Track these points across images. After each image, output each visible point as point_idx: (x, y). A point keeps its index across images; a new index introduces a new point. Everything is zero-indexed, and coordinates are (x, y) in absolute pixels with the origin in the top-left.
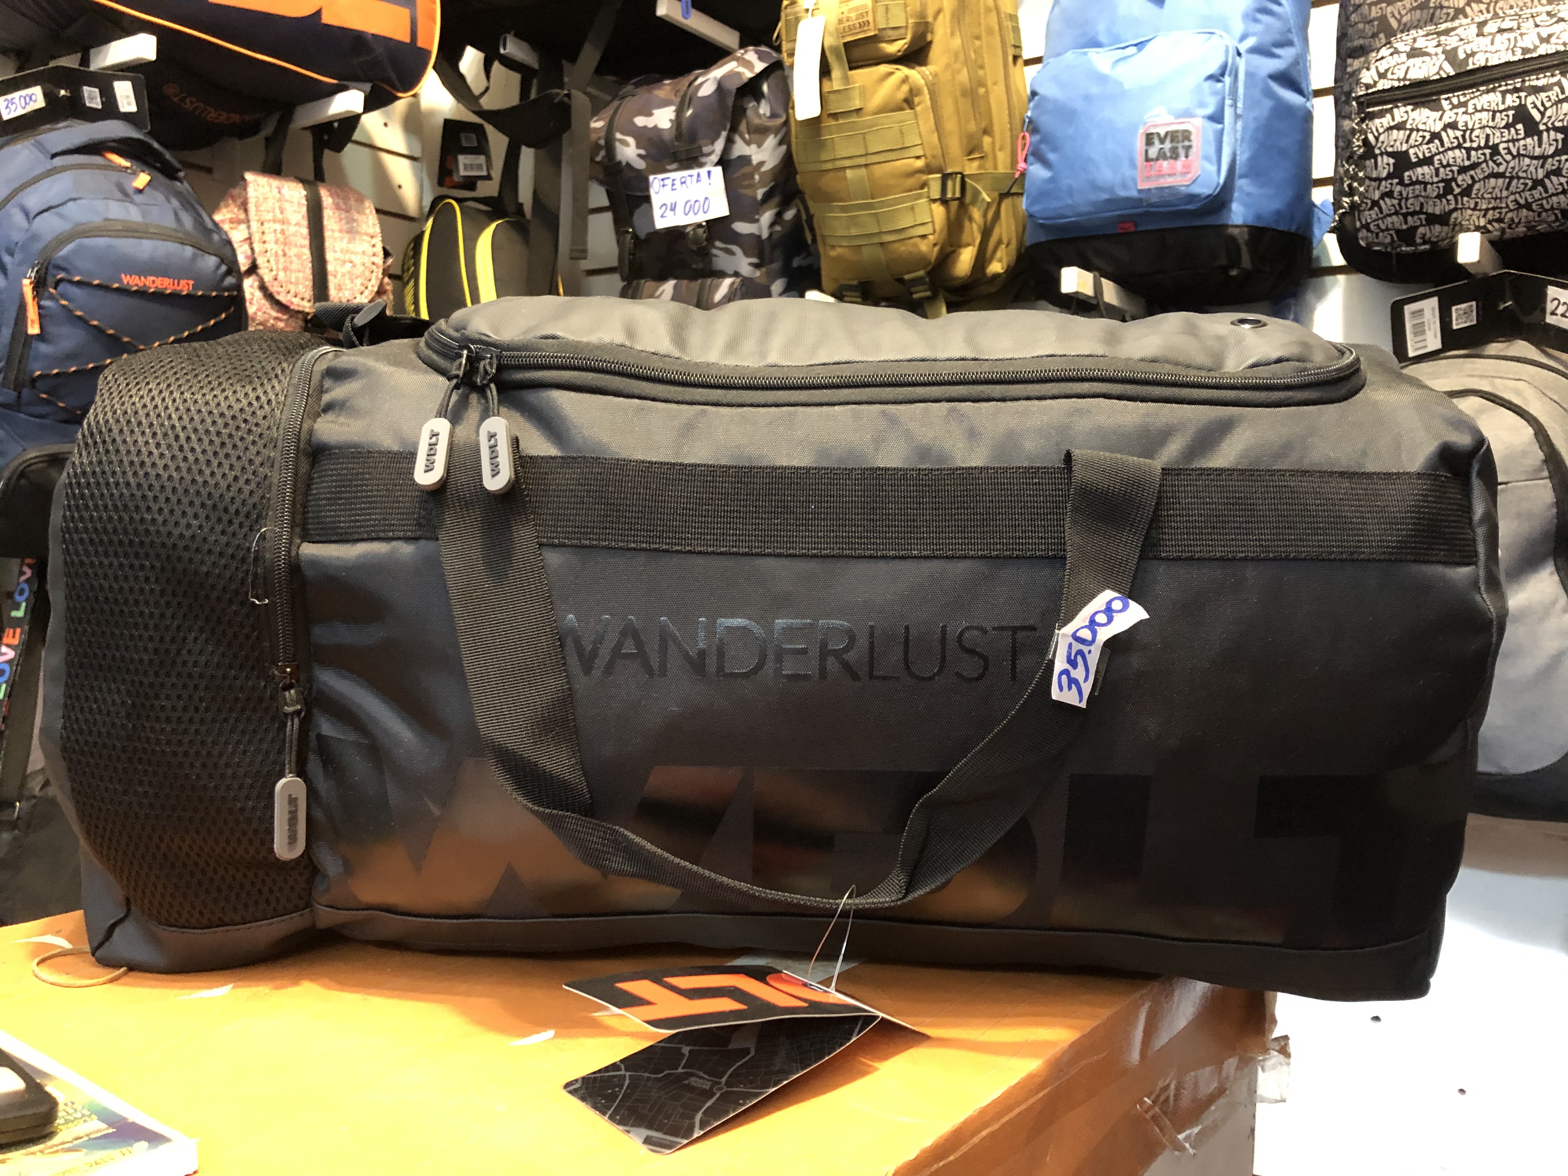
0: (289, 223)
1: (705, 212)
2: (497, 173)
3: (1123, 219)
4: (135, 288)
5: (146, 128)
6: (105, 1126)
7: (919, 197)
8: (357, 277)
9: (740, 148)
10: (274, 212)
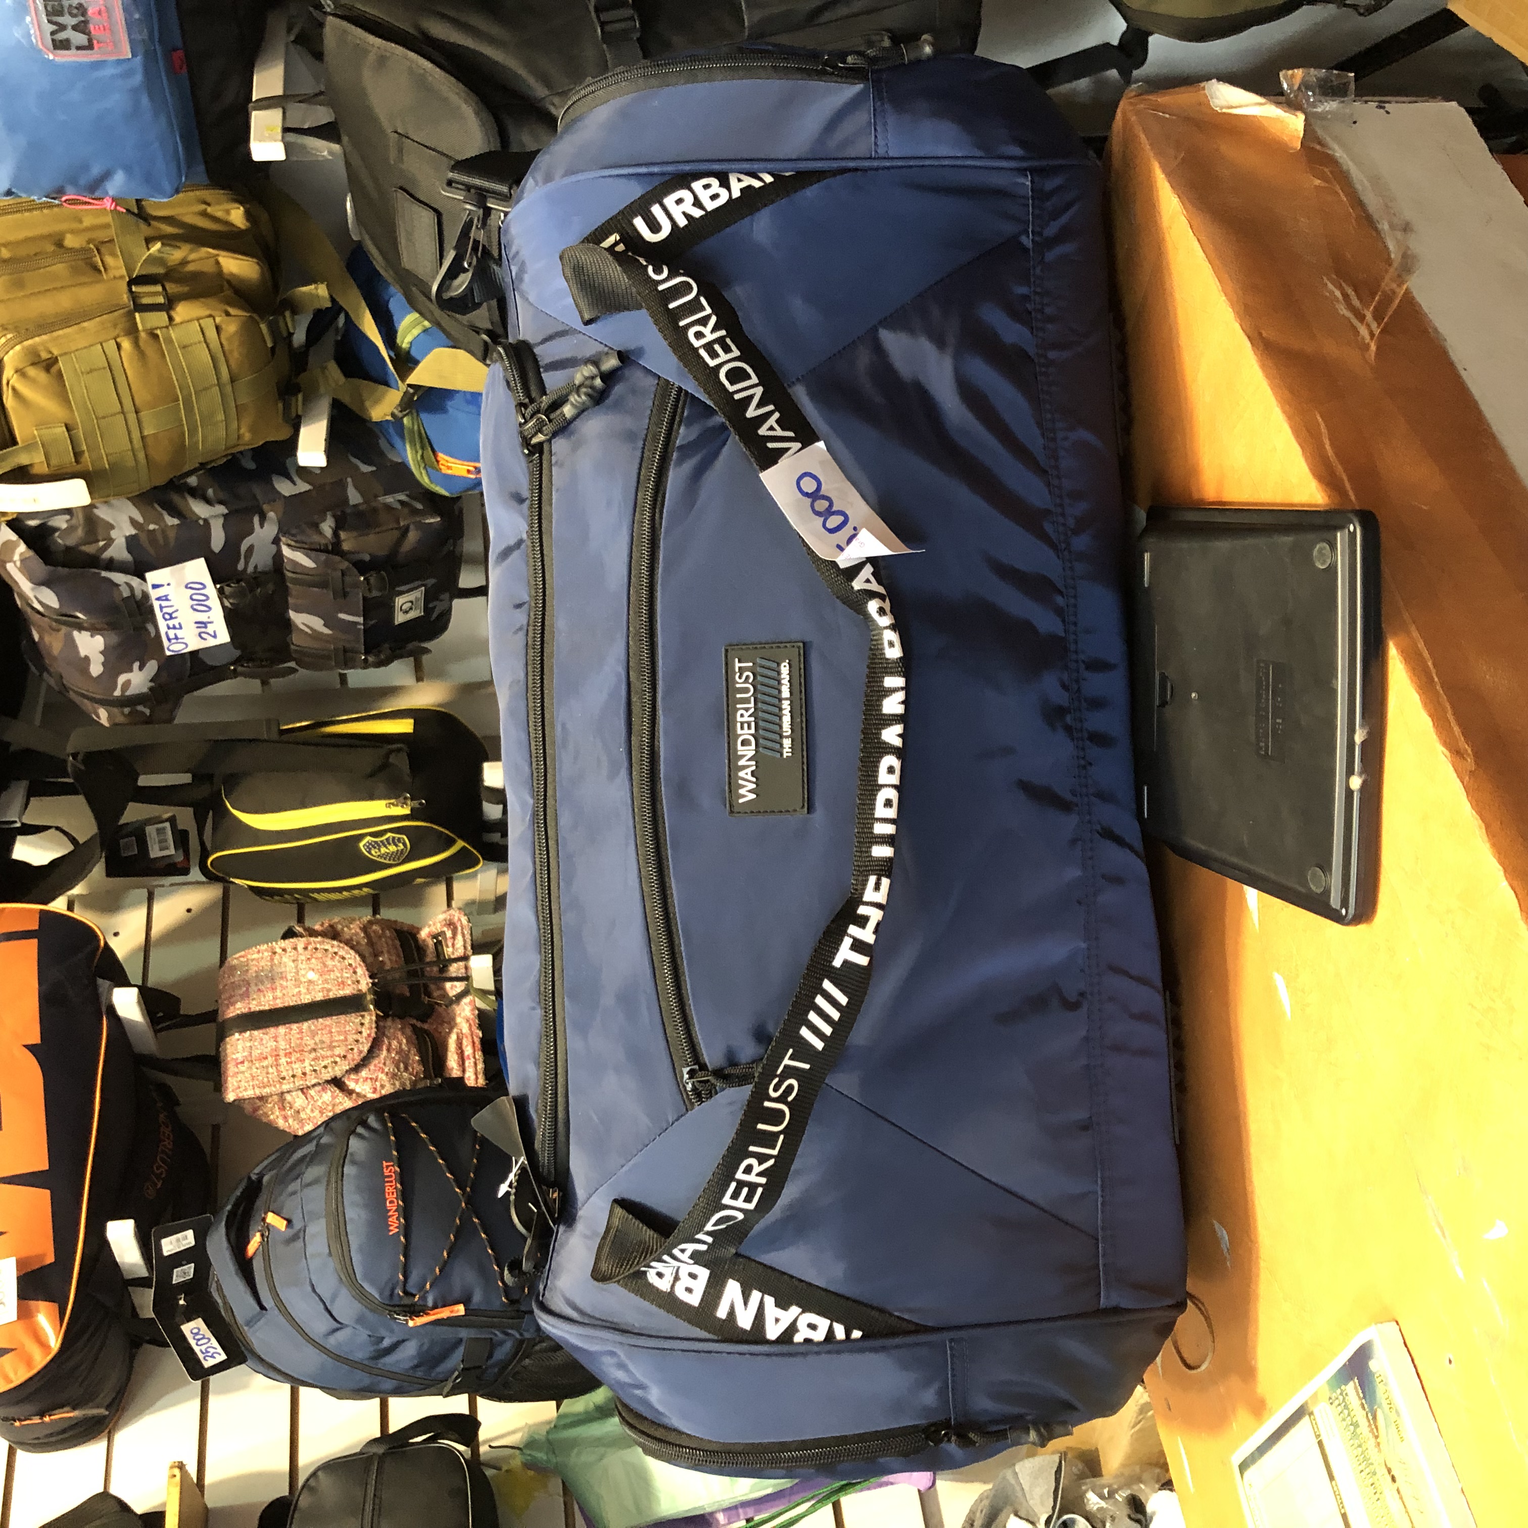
0: (276, 1049)
1: (204, 587)
2: (167, 812)
3: (172, 70)
4: (402, 1220)
5: (209, 1218)
6: (1351, 1384)
7: (169, 341)
8: (325, 965)
9: (118, 550)
10: (267, 1067)
